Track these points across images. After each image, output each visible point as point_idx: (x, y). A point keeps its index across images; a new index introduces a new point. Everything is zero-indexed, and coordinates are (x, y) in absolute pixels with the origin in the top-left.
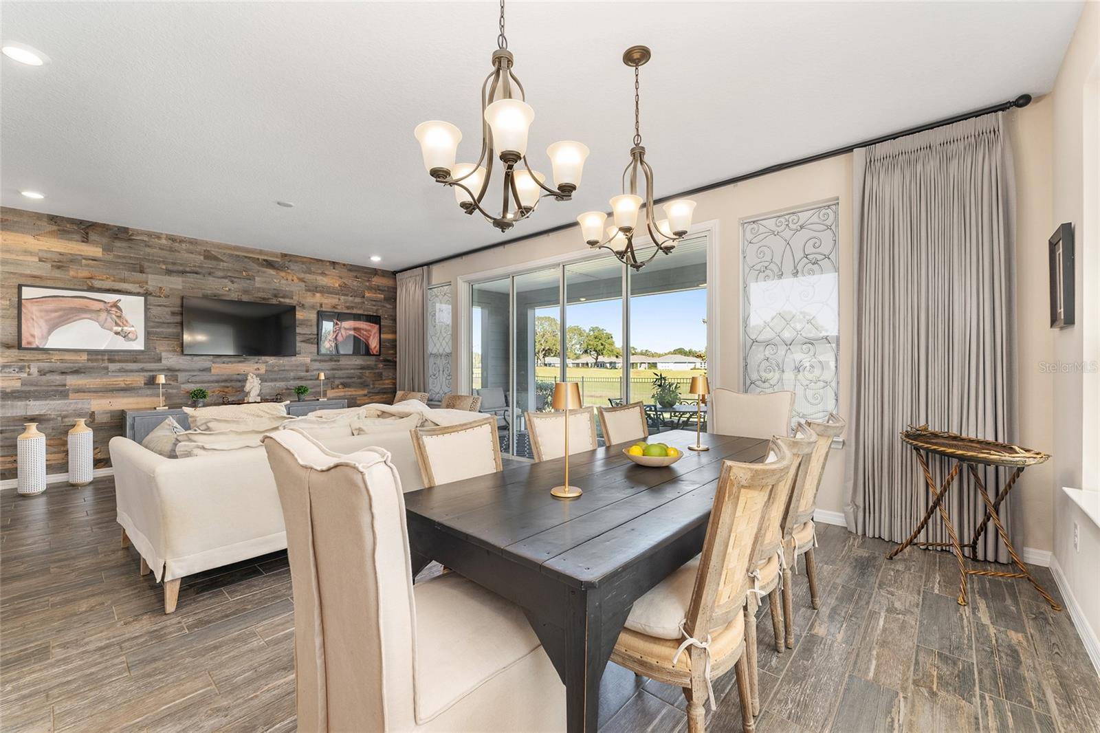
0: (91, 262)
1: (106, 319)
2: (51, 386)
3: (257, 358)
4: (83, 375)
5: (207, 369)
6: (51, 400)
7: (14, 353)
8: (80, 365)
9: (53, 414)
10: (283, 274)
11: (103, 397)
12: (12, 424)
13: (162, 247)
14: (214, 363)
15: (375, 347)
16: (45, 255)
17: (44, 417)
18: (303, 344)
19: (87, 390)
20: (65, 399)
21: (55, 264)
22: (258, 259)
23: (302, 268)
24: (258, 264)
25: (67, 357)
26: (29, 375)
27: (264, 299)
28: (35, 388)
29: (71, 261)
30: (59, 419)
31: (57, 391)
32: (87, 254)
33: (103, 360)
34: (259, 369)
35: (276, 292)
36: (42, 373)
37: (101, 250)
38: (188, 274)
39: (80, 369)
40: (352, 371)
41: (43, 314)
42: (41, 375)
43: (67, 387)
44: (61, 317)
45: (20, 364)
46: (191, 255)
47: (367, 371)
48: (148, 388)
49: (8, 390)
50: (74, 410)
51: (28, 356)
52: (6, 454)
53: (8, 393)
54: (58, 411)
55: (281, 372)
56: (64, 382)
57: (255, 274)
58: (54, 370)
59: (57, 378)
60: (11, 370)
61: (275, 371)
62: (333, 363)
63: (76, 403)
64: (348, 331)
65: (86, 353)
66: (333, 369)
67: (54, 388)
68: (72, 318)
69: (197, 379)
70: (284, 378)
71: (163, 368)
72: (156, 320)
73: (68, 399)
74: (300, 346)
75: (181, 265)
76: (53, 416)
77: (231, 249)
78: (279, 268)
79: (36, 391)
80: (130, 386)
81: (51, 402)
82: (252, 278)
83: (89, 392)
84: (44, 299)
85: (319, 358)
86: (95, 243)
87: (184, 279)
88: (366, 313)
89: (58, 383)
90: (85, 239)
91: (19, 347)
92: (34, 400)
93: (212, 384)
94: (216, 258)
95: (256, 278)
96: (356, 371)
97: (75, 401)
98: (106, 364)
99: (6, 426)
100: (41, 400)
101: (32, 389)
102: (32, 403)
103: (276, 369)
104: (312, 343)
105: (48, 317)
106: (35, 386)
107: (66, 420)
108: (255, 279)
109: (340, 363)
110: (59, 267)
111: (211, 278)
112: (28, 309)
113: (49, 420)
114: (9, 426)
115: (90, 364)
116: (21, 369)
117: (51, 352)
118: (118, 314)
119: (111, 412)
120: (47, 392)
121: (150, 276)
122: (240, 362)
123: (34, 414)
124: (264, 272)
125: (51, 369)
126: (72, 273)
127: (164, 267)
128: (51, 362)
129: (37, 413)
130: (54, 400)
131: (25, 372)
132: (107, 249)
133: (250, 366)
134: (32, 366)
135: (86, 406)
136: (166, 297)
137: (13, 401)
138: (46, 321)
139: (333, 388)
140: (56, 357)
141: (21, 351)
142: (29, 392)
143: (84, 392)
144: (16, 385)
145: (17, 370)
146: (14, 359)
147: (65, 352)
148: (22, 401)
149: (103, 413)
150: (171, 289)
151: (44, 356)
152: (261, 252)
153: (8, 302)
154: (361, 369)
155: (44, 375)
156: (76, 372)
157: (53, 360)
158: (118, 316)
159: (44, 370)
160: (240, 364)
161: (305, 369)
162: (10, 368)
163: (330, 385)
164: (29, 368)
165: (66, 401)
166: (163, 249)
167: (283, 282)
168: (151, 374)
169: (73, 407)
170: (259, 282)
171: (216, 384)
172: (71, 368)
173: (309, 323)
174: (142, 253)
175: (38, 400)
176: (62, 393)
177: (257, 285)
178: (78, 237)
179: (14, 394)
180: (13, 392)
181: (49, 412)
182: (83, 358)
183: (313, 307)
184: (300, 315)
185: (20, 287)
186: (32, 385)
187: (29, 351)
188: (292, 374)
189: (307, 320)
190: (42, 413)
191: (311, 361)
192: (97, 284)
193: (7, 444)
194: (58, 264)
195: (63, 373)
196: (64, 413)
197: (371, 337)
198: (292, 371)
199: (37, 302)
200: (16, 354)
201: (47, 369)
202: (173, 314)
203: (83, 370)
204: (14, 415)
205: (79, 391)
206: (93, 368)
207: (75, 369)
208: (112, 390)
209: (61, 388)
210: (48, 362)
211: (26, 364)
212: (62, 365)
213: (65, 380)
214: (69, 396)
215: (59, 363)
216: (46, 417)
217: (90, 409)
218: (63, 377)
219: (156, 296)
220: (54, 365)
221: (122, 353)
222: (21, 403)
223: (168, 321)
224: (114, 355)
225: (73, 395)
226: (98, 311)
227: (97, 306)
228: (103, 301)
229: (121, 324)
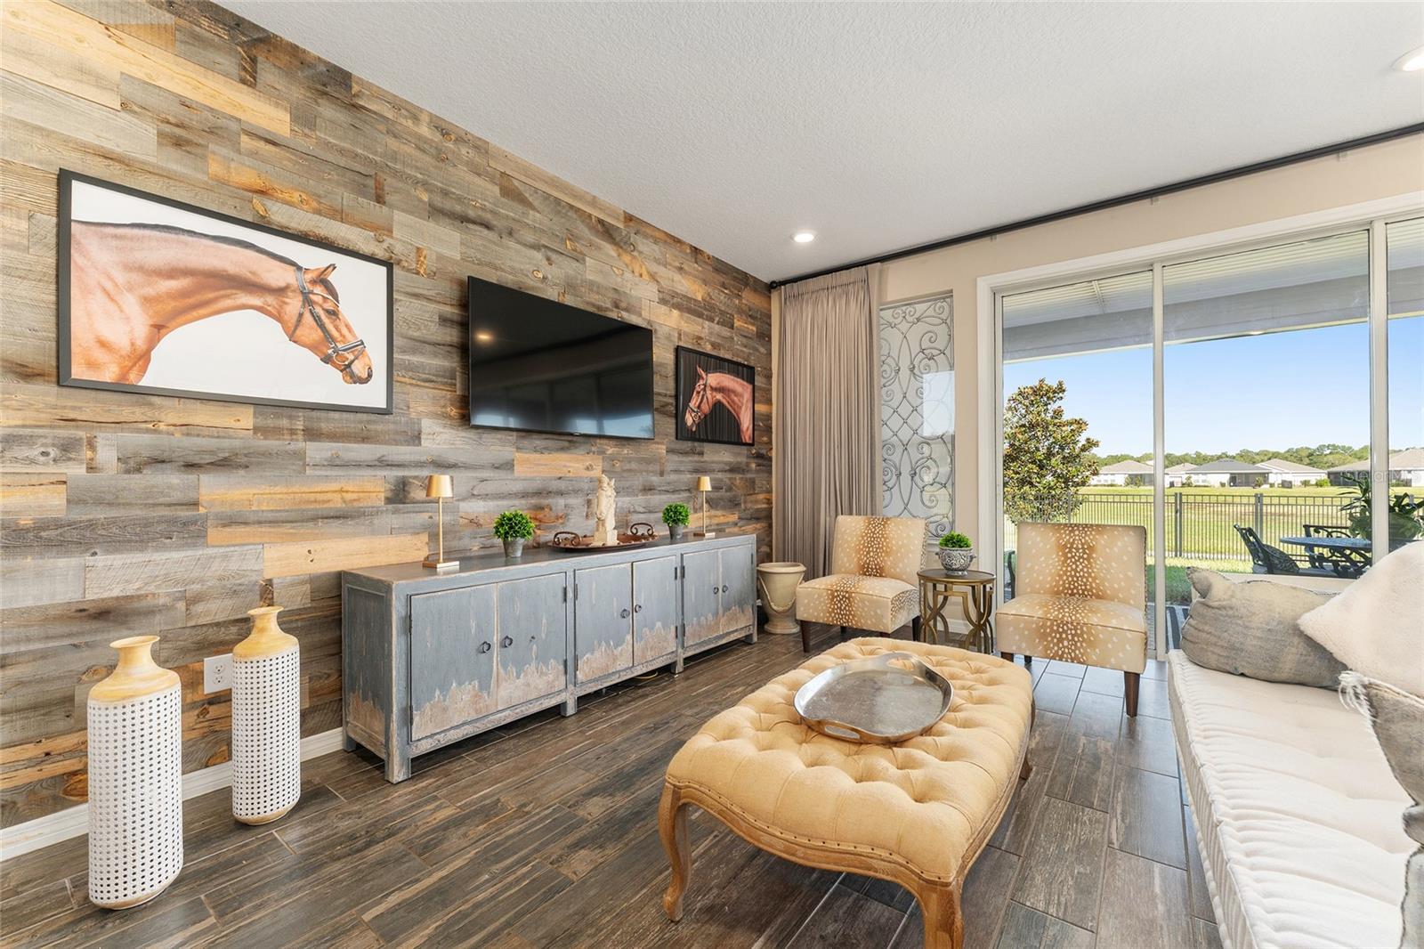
0: (262, 144)
1: (301, 315)
2: (155, 505)
4: (242, 472)
5: (507, 463)
6: (157, 549)
7: (45, 393)
8: (237, 443)
9: (163, 595)
11: (292, 538)
12: (34, 631)
13: (421, 145)
15: (748, 429)
16: (139, 95)
17: (136, 605)
18: (657, 415)
19: (253, 518)
20: (195, 546)
21: (167, 129)
22: (590, 215)
23: (654, 250)
24: (592, 228)
25: (203, 416)
26: (91, 469)
27: (599, 308)
28: (111, 513)
29: (212, 131)
30: (181, 605)
31: (173, 521)
32: (252, 120)
33: (293, 432)
34: (591, 468)
35: (616, 296)
36: (134, 464)
37: (287, 117)
38: (471, 226)
39: (236, 455)
41: (136, 277)
42: (128, 472)
43: (202, 510)
44: (184, 294)
45: (63, 433)
46: (477, 180)
48: (395, 512)
49: (25, 521)
50: (220, 580)
51: (87, 407)
52: (17, 736)
53: (28, 530)
54: (177, 583)
55: (626, 474)
56: (192, 495)
57: (585, 250)
58: (165, 456)
59: (172, 481)
60: (34, 452)
63: (225, 557)
64: (715, 394)
65: (251, 409)
67: (166, 512)
68: (216, 300)
69: (489, 488)
71: (423, 459)
72: (411, 333)
73: (204, 546)
75: (459, 199)
76: (161, 601)
78: (622, 244)
79: (113, 522)
80: (356, 504)
81: (156, 558)
82: (579, 258)
83: (260, 523)
84: (136, 231)
85: (678, 447)
86: (275, 98)
87: (464, 237)
89: (177, 496)
90: (249, 77)
91: (61, 375)
92: (107, 552)
94: (521, 199)
95: (587, 259)
97: (222, 550)
98: (300, 444)
99: (18, 641)
100: (130, 550)
101: (101, 514)
102: (102, 560)
103: (618, 467)
105: (150, 291)
106: (110, 504)
107: (199, 608)
108: (584, 260)
110: (178, 143)
111: (512, 244)
112: (90, 257)
113: (150, 612)
114: (29, 640)
115: (263, 443)
116: (67, 449)
118: (329, 306)
119: (313, 579)
120: (147, 524)
121: (398, 216)
123: (106, 595)
124: (599, 248)
125: (156, 454)
126: (215, 168)
127: (425, 197)
128: (155, 431)
129: (116, 592)
130: (165, 548)
131: (80, 462)
132: (303, 119)
134: (100, 442)
135: (250, 565)
136: (432, 275)
137: (42, 556)
138: (147, 301)
140: (171, 414)
141: (65, 391)
142: (91, 525)
143: (246, 524)
144: (53, 502)
145: (53, 452)
146: (44, 417)
147: (198, 405)
148: (68, 554)
149: (292, 585)
150: (440, 257)
151: (138, 410)
152: (594, 202)
153: (24, 225)
155: (139, 470)
156: (224, 464)
157: (162, 427)
158: (327, 311)
159: (136, 455)
161: (658, 468)
162: (31, 446)
164: (92, 446)
165: (199, 552)
166: (423, 151)
168: (403, 473)
169: (217, 568)
170: (592, 270)
172: (212, 452)
174: (380, 150)
175: (117, 551)
176: (186, 525)
177: (590, 276)
178: (229, 63)
179: (43, 534)
180: (41, 526)
181: (152, 588)
182: (242, 424)
185: (64, 179)
186: (99, 502)
187: (93, 393)
189: (662, 365)
190: (131, 590)
192: (279, 214)
193: (20, 702)
194: (178, 131)
195: (190, 466)
196: (196, 587)
197: (743, 409)
198: (641, 472)
199: (116, 237)
200: (51, 400)
201: (146, 454)
202: (444, 320)
203: (244, 460)
204: (46, 601)
205: (231, 521)
206: (267, 454)
207: (222, 455)
208: (315, 519)
209: (184, 513)
210: (148, 431)
211: (82, 434)
212: (188, 442)
213: (197, 487)
214: (205, 536)
215: (177, 435)
216: (144, 603)
217: (260, 571)
218: (191, 477)
219: (409, 270)
220: (164, 440)
221: (337, 415)
222: (65, 564)
223: (433, 338)
224: (319, 419)
226: (281, 291)
227: (277, 275)
228: (293, 264)
229: (335, 333)
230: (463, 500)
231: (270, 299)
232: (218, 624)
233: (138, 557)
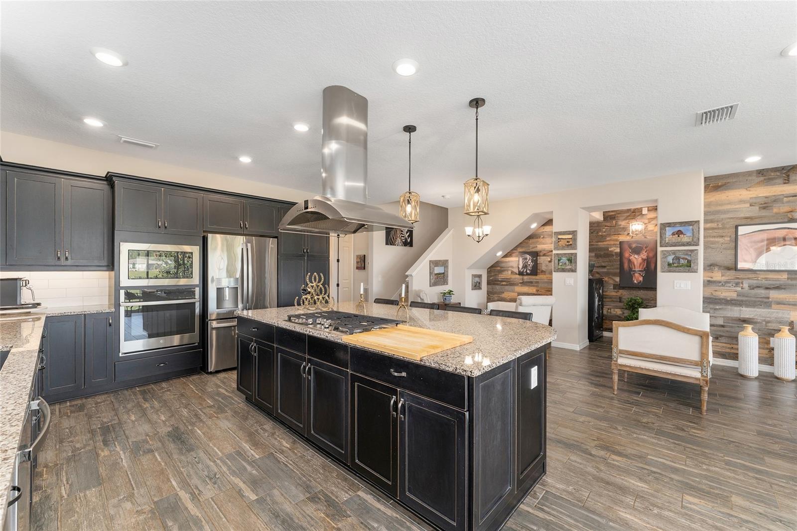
0: (791, 198)
2: (758, 297)
4: (783, 290)
6: (757, 308)
7: (732, 273)
8: (781, 282)
9: (759, 319)
12: (730, 322)
16: (754, 201)
17: (752, 320)
19: (787, 303)
20: (768, 308)
21: (761, 206)
25: (771, 276)
26: (742, 288)
28: (746, 299)
29: (775, 201)
30: (764, 323)
31: (762, 302)
32: (787, 193)
36: (752, 288)
39: (781, 285)
41: (752, 244)
42: (750, 289)
43: (770, 300)
45: (737, 281)
49: (729, 299)
50: (776, 318)
51: (741, 275)
52: (727, 342)
53: (729, 301)
54: (763, 317)
56: (767, 296)
58: (760, 286)
59: (762, 292)
60: (730, 285)
63: (777, 312)
65: (786, 273)
67: (760, 299)
73: (771, 309)
76: (758, 321)
79: (747, 301)
81: (757, 310)
83: (789, 305)
84: (753, 233)
89: (763, 296)
90: (786, 181)
92: (746, 307)
97: (777, 310)
99: (727, 323)
100: (751, 307)
101: (744, 299)
102: (744, 309)
105: (756, 247)
106: (747, 297)
107: (769, 324)
110: (765, 208)
112: (742, 242)
113: (756, 323)
114: (729, 323)
115: (790, 282)
116: (737, 284)
117: (758, 272)
120: (755, 302)
123: (745, 317)
125: (758, 285)
126: (775, 210)
128: (758, 280)
129: (747, 317)
130: (760, 308)
131: (739, 287)
134: (744, 283)
135: (786, 316)
137: (732, 306)
138: (755, 249)
140: (762, 276)
141: (737, 272)
142: (742, 301)
143: (784, 304)
144: (733, 295)
145: (734, 285)
146: (732, 278)
147: (769, 273)
148: (737, 307)
151: (753, 275)
153: (728, 239)
155: (753, 289)
156: (778, 288)
157: (759, 278)
159: (753, 285)
162: (730, 283)
164: (742, 284)
165: (769, 310)
169: (775, 315)
172: (773, 285)
175: (747, 307)
176: (766, 303)
178: (780, 181)
179: (732, 302)
180: (732, 300)
181: (756, 317)
182: (784, 277)
186: (743, 296)
187: (742, 272)
190: (751, 317)
193: (727, 335)
194: (764, 205)
195: (767, 288)
196: (769, 319)
199: (749, 236)
200: (734, 274)
201: (755, 285)
203: (783, 287)
204: (733, 316)
205: (779, 303)
206: (793, 285)
207: (776, 286)
209: (767, 300)
210: (756, 280)
211: (740, 281)
212: (766, 282)
213: (769, 294)
214: (771, 306)
215: (764, 281)
216: (755, 320)
217: (789, 318)
218: (767, 291)
220: (760, 282)
222: (736, 309)
225: (773, 306)
232: (775, 330)
233: (752, 309)
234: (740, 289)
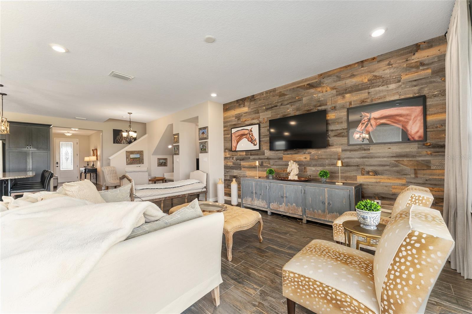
1: (249, 137)
3: (305, 150)
5: (281, 158)
8: (244, 157)
10: (319, 89)
11: (249, 170)
13: (264, 98)
14: (284, 154)
15: (418, 132)
18: (336, 138)
22: (304, 85)
24: (305, 89)
25: (241, 154)
29: (241, 116)
32: (244, 111)
34: (306, 158)
37: (247, 108)
38: (274, 108)
40: (385, 159)
43: (241, 166)
44: (239, 138)
46: (274, 97)
47: (405, 159)
48: (261, 167)
49: (231, 166)
50: (243, 175)
55: (320, 160)
57: (303, 96)
60: (231, 159)
61: (315, 159)
62: (363, 152)
64: (378, 121)
66: (363, 158)
68: (241, 138)
69: (277, 163)
70: (322, 164)
71: (265, 158)
72: (263, 134)
74: (332, 140)
75: (271, 104)
77: (290, 86)
78: (317, 86)
82: (300, 100)
84: (236, 132)
85: (350, 148)
87: (272, 111)
88: (403, 97)
93: (283, 167)
94: (284, 95)
96: (389, 159)
97: (243, 171)
103: (316, 157)
104: (343, 136)
105: (237, 139)
108: (302, 99)
109: (371, 151)
111: (282, 107)
112: (233, 137)
118: (252, 134)
121: (260, 114)
122: (296, 153)
127: (265, 108)
132: (249, 107)
133: (301, 156)
135: (245, 173)
137: (231, 170)
139: (363, 175)
143: (245, 168)
146: (231, 155)
150: (267, 118)
151: (237, 153)
152: (306, 80)
154: (396, 157)
160: (296, 155)
161: (336, 157)
163: (360, 172)
167: (320, 95)
168: (262, 160)
171: (285, 167)
173: (340, 121)
174: (258, 104)
178: (242, 105)
183: (343, 107)
184: (331, 116)
185: (231, 129)
188: (327, 162)
189: (338, 119)
190: (236, 174)
191: (342, 151)
192: (247, 123)
197: (411, 122)
198: (327, 159)
199: (234, 134)
200: (232, 153)
202: (268, 130)
203: (245, 159)
208: (251, 168)
215: (239, 156)
219: (262, 123)
221: (253, 151)
223: (266, 134)
224: (251, 152)
225: (242, 169)
226: (247, 134)
227: (247, 132)
228: (248, 130)
229: (252, 138)
230: (272, 166)
231: (246, 136)
234: (233, 161)
